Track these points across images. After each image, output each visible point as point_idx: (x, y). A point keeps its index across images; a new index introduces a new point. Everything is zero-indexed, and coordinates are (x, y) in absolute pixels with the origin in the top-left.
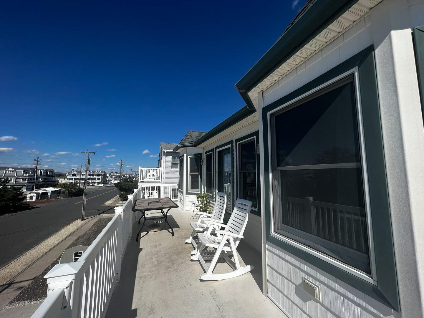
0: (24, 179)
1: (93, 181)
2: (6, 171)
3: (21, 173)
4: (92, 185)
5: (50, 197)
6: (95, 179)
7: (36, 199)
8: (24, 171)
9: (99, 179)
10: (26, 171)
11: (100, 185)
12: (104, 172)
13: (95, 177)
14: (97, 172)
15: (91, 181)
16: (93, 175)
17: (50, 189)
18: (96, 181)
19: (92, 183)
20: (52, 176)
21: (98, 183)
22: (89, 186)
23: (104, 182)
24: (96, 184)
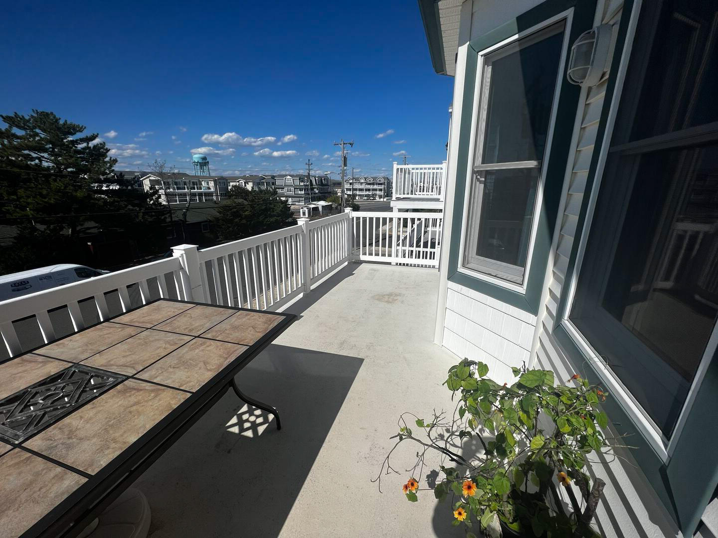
0: (301, 190)
1: (374, 192)
2: (285, 179)
3: (297, 182)
4: (372, 198)
5: (321, 213)
6: (376, 190)
7: (308, 215)
8: (299, 179)
9: (381, 190)
10: (301, 179)
11: (382, 200)
12: (388, 179)
13: (375, 187)
14: (379, 179)
15: (371, 193)
16: (373, 184)
17: (323, 203)
18: (378, 192)
19: (373, 195)
20: (327, 185)
21: (380, 197)
22: (369, 200)
23: (387, 194)
24: (377, 199)
